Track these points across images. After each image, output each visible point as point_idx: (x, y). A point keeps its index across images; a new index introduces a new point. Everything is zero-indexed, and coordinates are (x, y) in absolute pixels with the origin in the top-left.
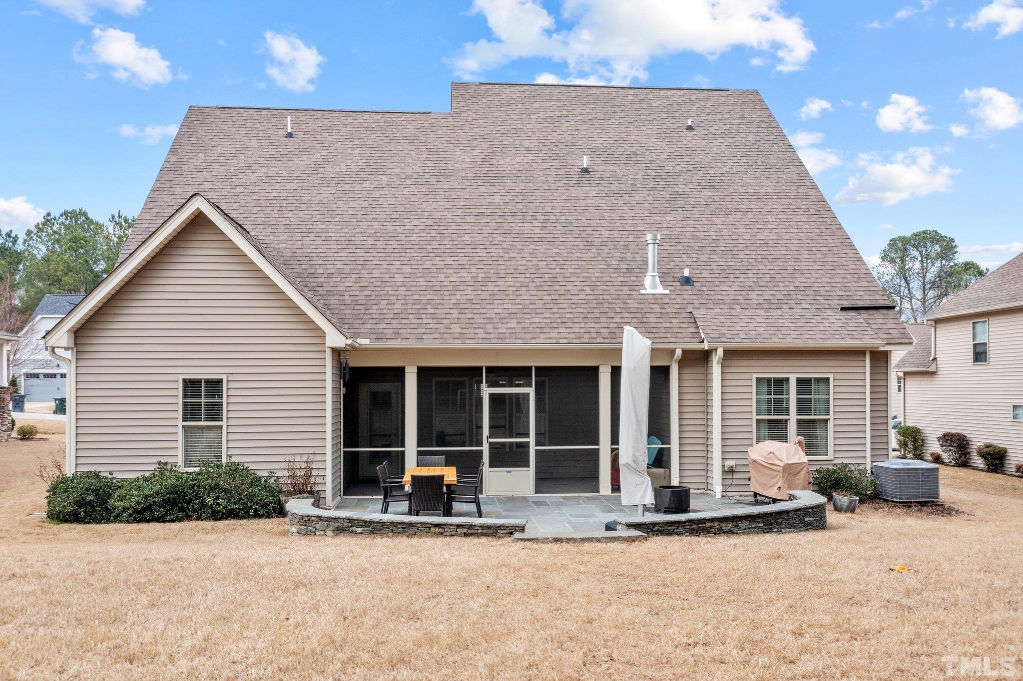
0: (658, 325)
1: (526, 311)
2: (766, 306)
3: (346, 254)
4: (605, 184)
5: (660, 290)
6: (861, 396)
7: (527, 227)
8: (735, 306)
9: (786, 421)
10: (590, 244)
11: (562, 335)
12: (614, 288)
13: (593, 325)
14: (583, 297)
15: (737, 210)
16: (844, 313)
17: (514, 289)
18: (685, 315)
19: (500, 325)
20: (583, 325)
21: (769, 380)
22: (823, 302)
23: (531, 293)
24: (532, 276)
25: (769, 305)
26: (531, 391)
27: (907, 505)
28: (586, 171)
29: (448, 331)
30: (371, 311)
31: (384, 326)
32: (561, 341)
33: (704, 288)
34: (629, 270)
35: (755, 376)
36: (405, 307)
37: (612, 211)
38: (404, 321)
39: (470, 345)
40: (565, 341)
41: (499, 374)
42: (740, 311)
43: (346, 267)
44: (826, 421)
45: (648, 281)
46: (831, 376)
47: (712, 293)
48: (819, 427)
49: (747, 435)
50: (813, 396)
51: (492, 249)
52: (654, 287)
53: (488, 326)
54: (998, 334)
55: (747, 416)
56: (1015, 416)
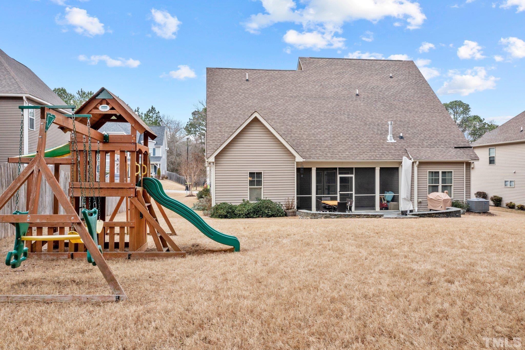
0: (395, 154)
1: (350, 148)
2: (430, 147)
3: (284, 128)
4: (366, 100)
5: (393, 141)
6: (462, 177)
7: (343, 117)
8: (419, 147)
9: (438, 186)
10: (366, 124)
11: (365, 157)
12: (378, 140)
13: (374, 153)
14: (368, 143)
15: (414, 111)
16: (455, 149)
17: (344, 140)
18: (403, 150)
19: (343, 154)
20: (370, 153)
21: (432, 172)
22: (448, 145)
23: (351, 142)
24: (349, 136)
25: (430, 146)
26: (353, 176)
27: (479, 213)
28: (357, 95)
29: (327, 155)
30: (299, 149)
31: (305, 154)
32: (365, 159)
33: (408, 140)
34: (381, 134)
35: (428, 171)
36: (310, 147)
37: (371, 111)
38: (311, 152)
39: (335, 160)
40: (366, 159)
41: (344, 170)
42: (421, 148)
43: (285, 132)
44: (451, 186)
45: (389, 138)
46: (453, 171)
47: (411, 142)
48: (449, 188)
49: (426, 191)
50: (447, 178)
51: (333, 126)
52: (391, 140)
53: (339, 154)
54: (498, 153)
55: (426, 184)
56: (505, 185)
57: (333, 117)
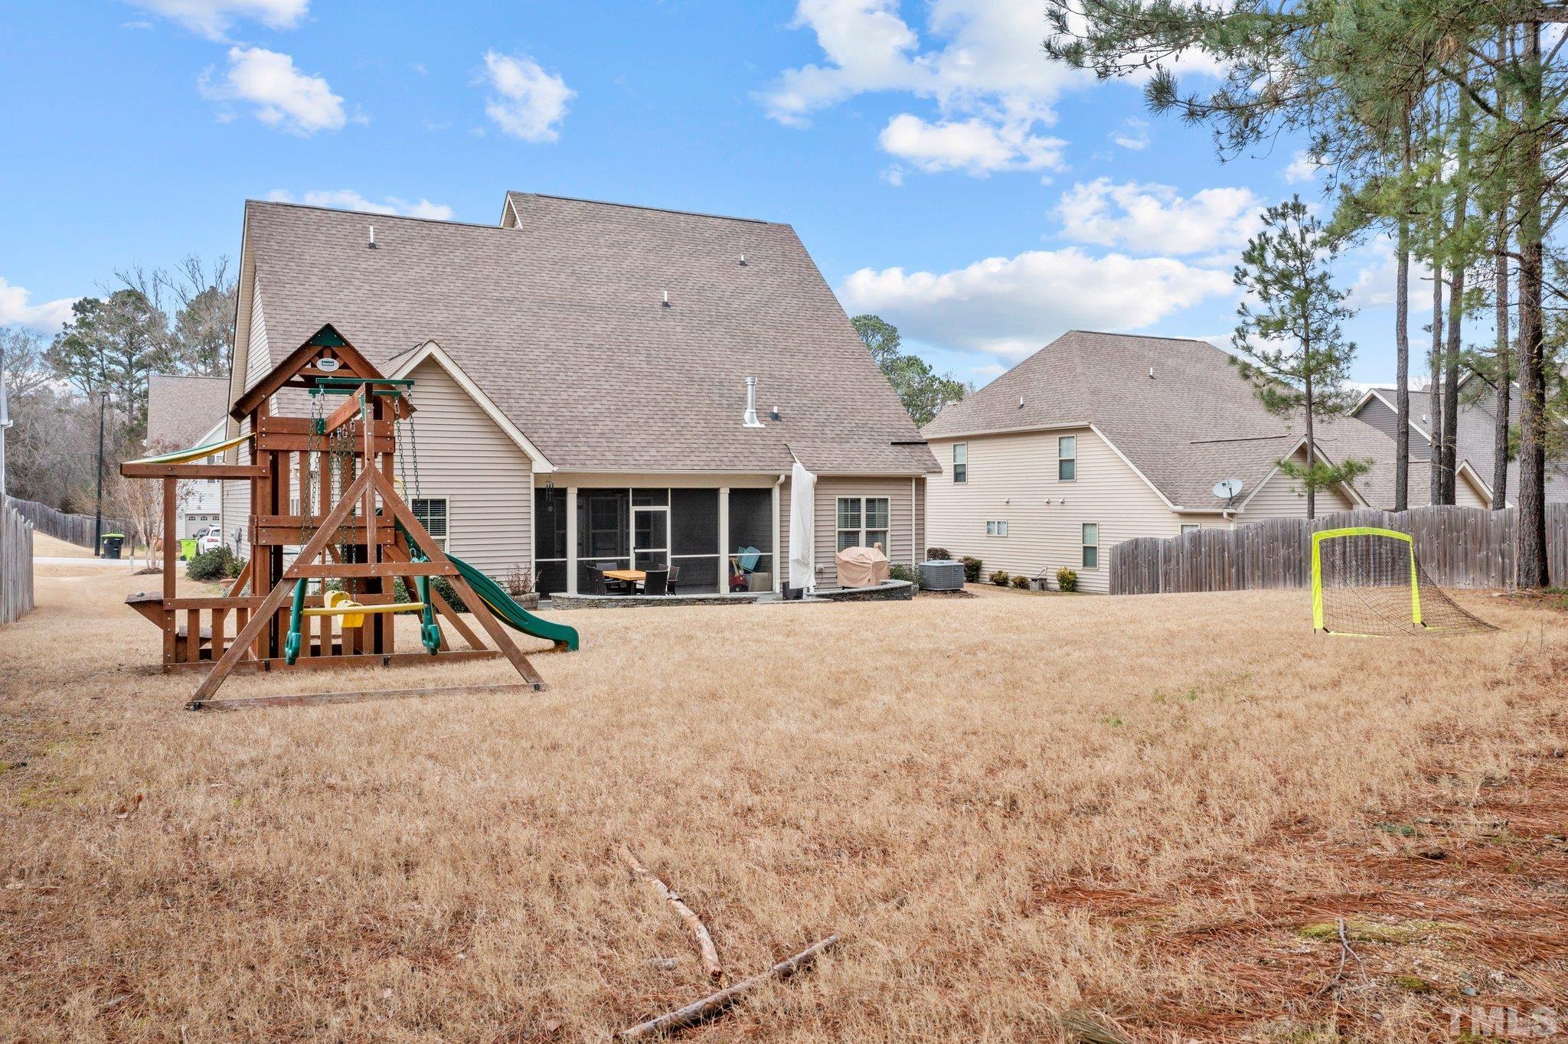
0: (763, 455)
1: (659, 441)
2: (838, 440)
4: (687, 319)
5: (757, 425)
6: (909, 513)
7: (634, 361)
9: (858, 532)
10: (691, 380)
11: (695, 463)
12: (722, 422)
14: (701, 429)
16: (893, 447)
17: (643, 420)
18: (781, 447)
19: (643, 453)
21: (846, 500)
22: (877, 438)
24: (655, 408)
25: (841, 439)
26: (668, 509)
27: (944, 592)
28: (666, 305)
29: (604, 458)
31: (556, 453)
33: (790, 424)
35: (837, 497)
36: (561, 435)
37: (701, 348)
38: (565, 449)
39: (625, 470)
41: (645, 495)
44: (885, 532)
45: (747, 416)
46: (889, 498)
47: (797, 428)
48: (880, 537)
49: (832, 544)
50: (877, 513)
51: (613, 381)
52: (752, 422)
53: (635, 454)
54: (975, 457)
55: (832, 528)
56: (989, 531)
57: (612, 361)
